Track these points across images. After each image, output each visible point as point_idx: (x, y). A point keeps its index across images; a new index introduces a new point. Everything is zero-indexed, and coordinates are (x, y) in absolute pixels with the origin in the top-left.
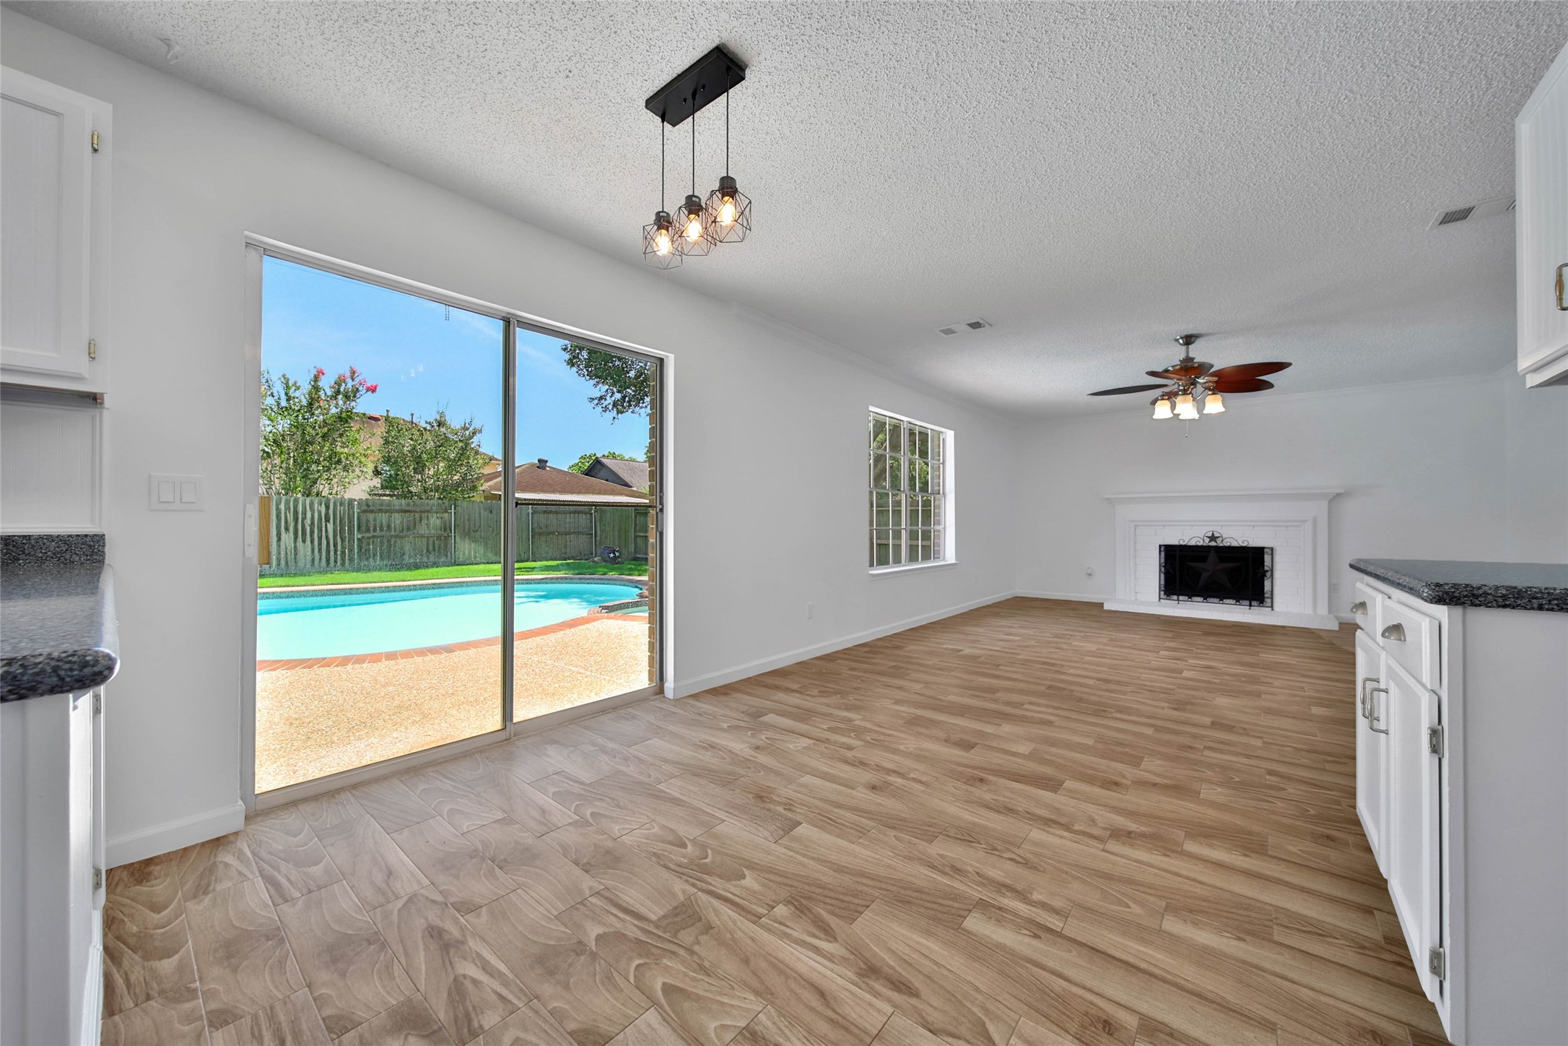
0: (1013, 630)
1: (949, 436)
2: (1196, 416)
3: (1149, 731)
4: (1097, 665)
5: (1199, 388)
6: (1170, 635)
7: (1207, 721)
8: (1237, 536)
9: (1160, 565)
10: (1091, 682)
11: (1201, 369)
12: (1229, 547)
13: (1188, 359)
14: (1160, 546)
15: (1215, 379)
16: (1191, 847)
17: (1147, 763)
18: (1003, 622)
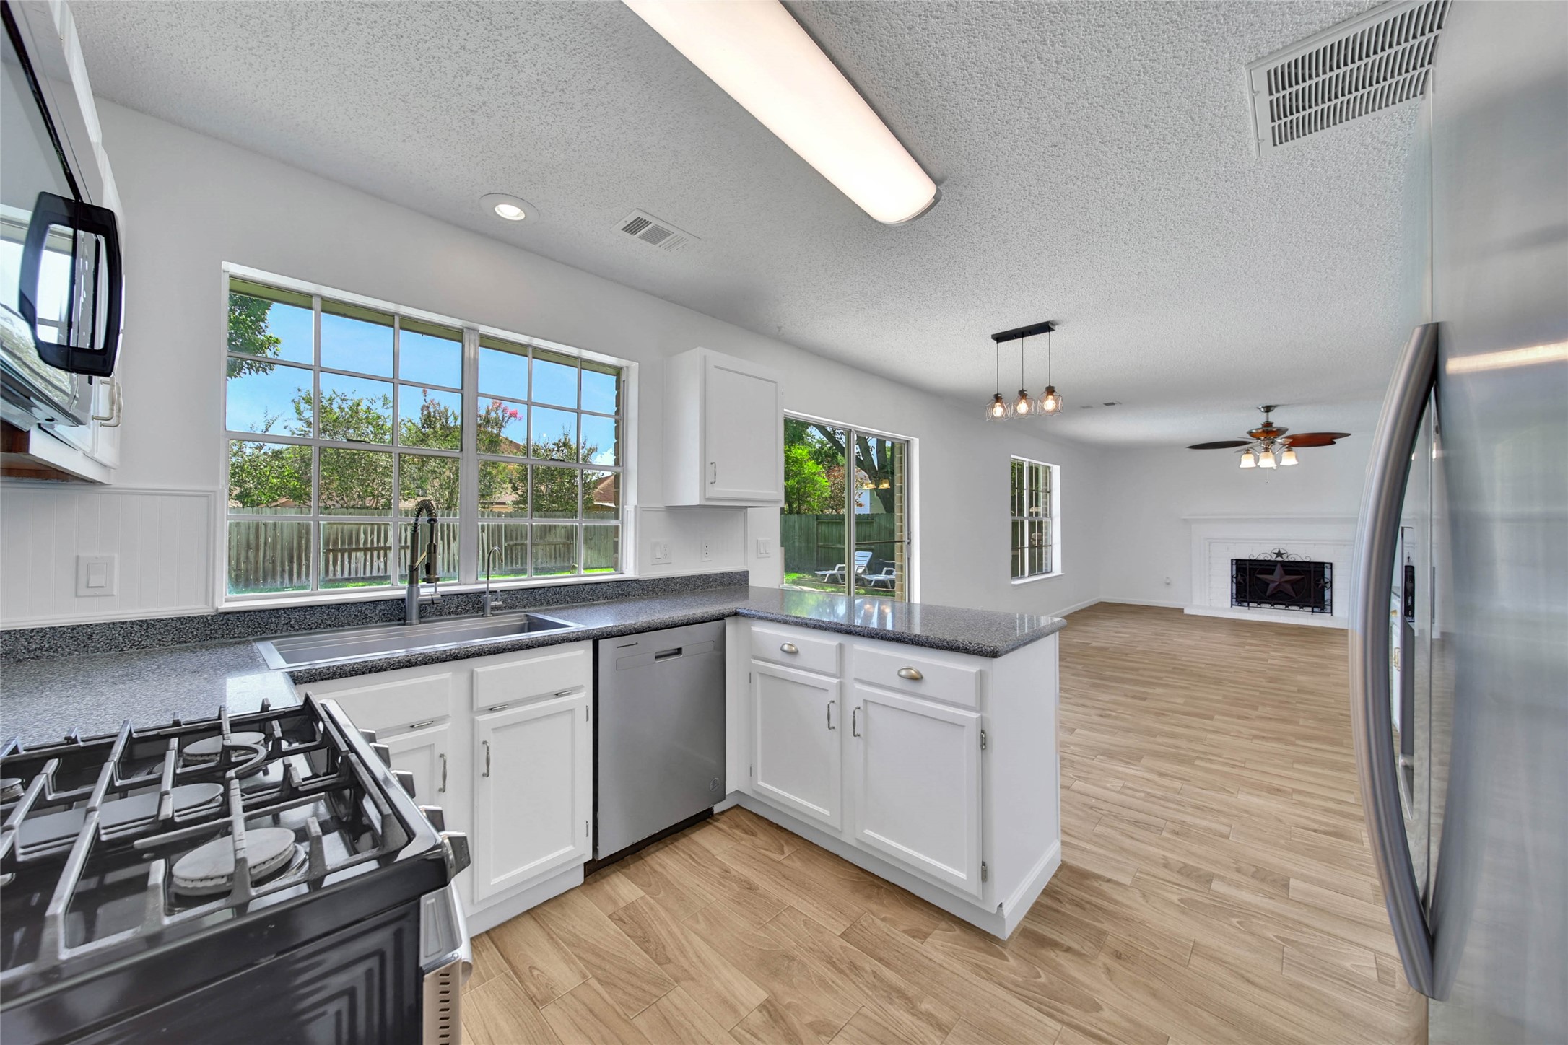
0: (1119, 630)
1: (1056, 471)
2: (1274, 466)
3: (1257, 694)
4: (1199, 654)
5: (1277, 446)
6: (1249, 635)
7: (1296, 689)
8: (1300, 552)
9: (1232, 577)
10: (1203, 666)
11: (1280, 432)
12: (1294, 562)
13: (1268, 424)
14: (1232, 560)
15: (1291, 440)
16: (1299, 742)
17: (1260, 708)
18: (1107, 623)
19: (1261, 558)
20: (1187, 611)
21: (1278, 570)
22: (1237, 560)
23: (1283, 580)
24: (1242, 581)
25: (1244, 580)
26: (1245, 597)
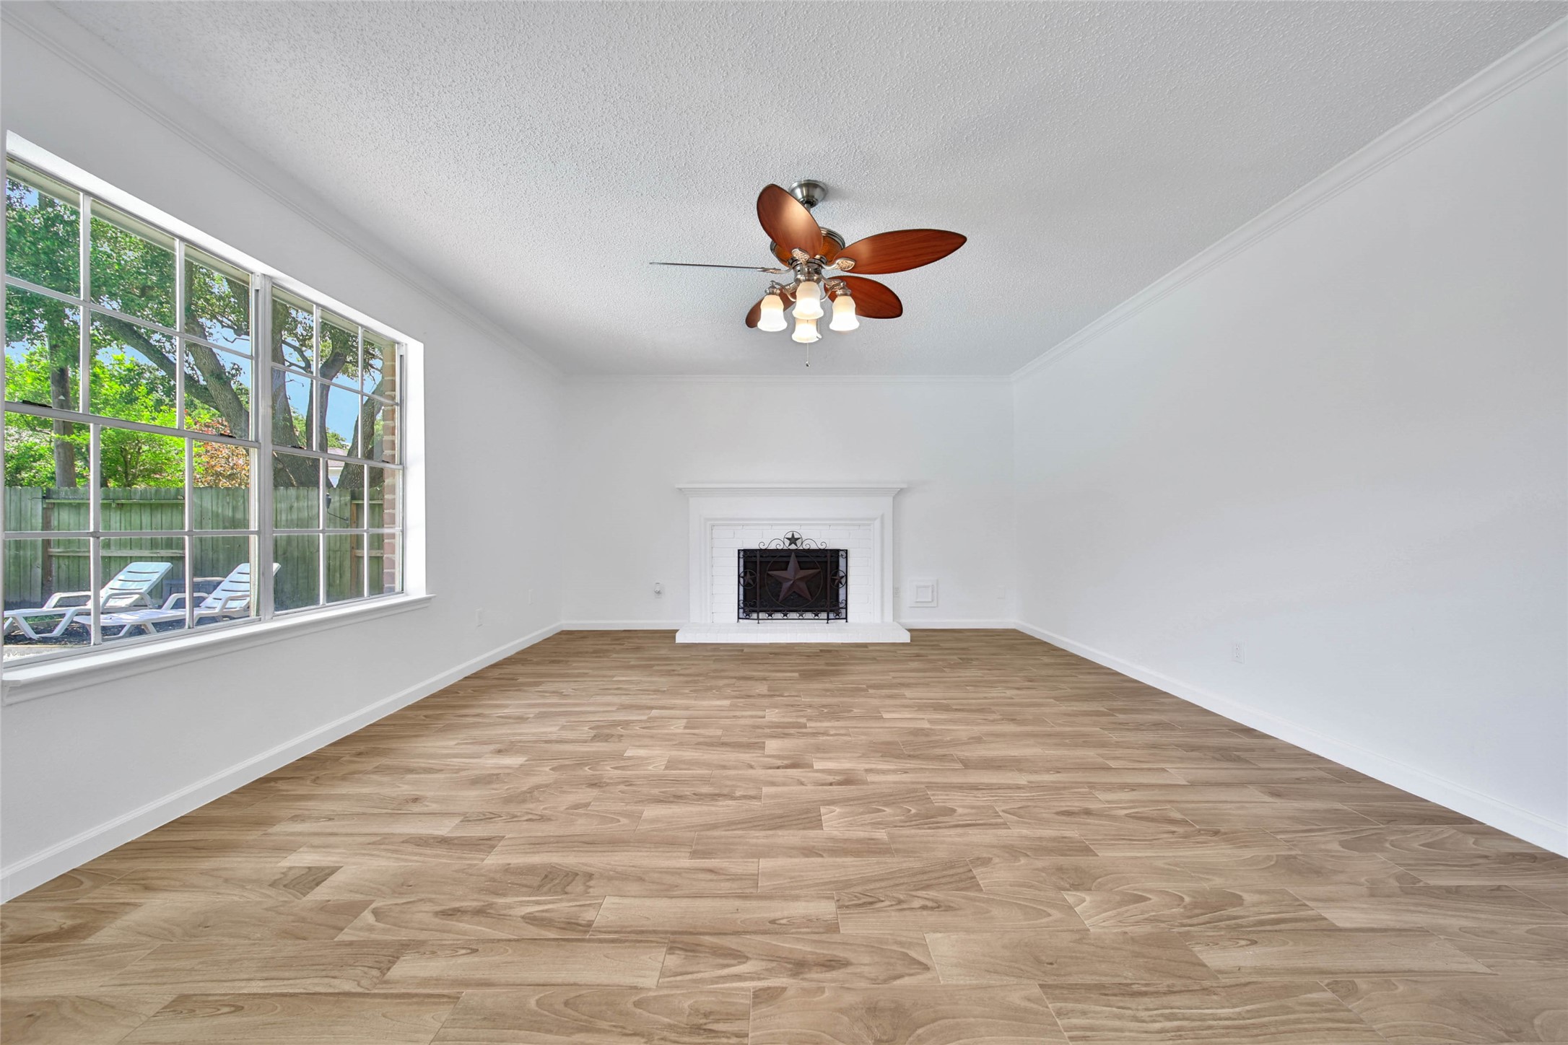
19: (773, 547)
20: (680, 638)
21: (793, 563)
22: (745, 551)
23: (798, 577)
24: (751, 582)
25: (754, 580)
26: (755, 605)
